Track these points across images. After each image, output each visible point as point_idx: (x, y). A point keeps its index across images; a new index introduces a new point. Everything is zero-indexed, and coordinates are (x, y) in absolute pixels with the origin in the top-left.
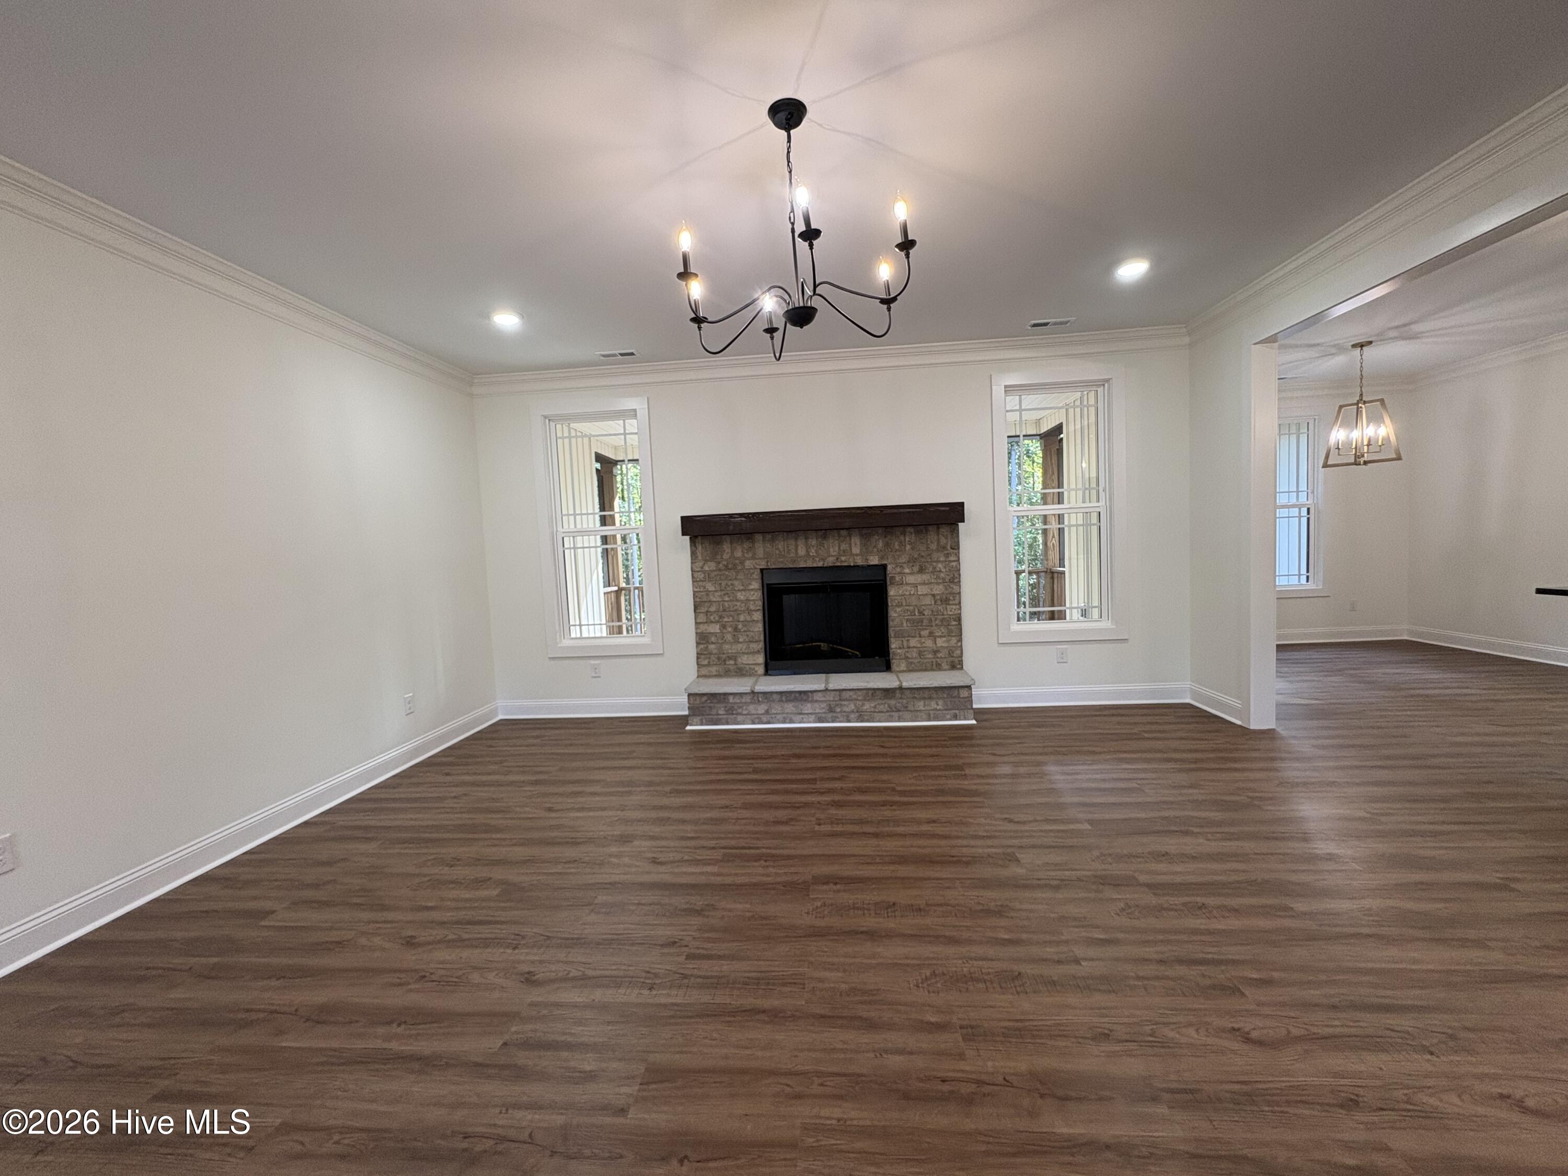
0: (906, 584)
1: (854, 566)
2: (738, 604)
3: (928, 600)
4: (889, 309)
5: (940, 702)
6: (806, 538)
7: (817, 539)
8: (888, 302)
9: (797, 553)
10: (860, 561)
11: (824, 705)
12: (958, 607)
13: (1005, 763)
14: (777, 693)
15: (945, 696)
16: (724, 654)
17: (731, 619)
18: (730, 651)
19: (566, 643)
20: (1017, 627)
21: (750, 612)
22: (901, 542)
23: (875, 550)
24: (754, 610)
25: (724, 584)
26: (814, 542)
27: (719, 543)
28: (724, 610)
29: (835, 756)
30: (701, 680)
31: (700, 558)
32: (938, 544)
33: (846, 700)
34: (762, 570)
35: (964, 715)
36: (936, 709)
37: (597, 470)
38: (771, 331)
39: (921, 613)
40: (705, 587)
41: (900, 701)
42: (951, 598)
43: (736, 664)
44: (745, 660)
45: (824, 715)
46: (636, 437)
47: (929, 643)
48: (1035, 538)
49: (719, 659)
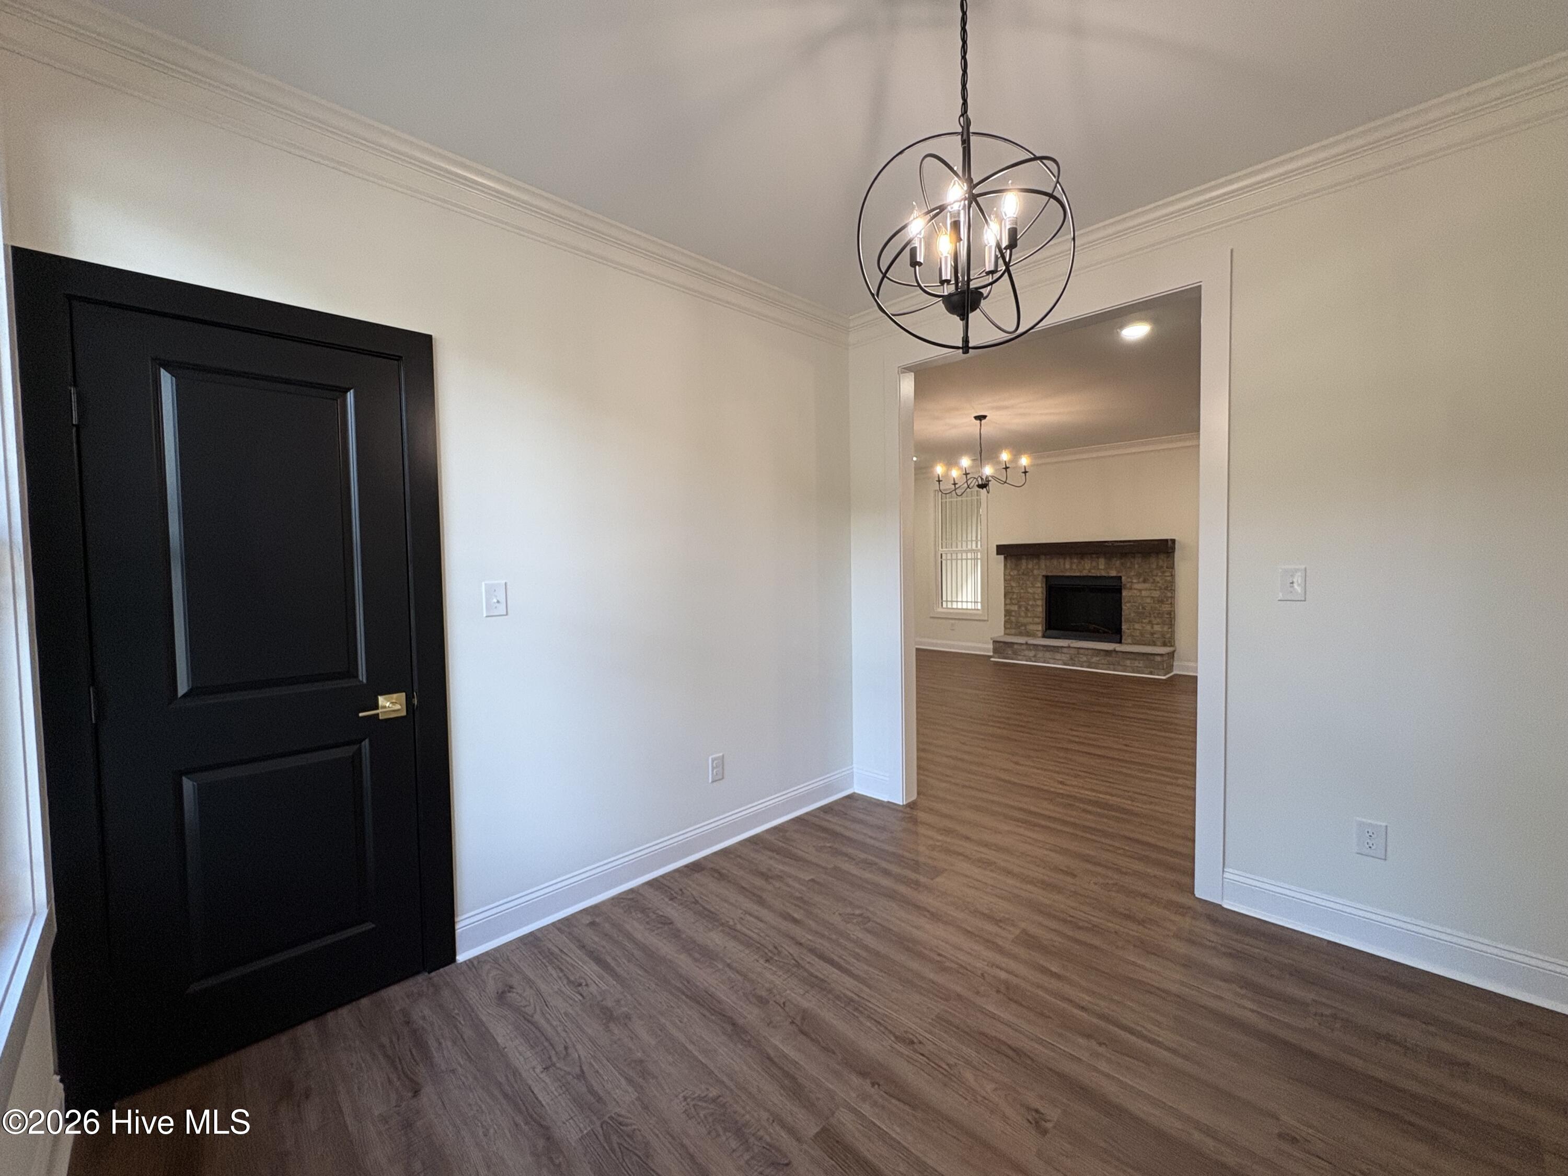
0: (1134, 589)
1: (1100, 577)
2: (1030, 595)
3: (1149, 601)
5: (1142, 663)
6: (1071, 559)
7: (1077, 559)
9: (1064, 567)
10: (1104, 574)
11: (1068, 656)
12: (1171, 607)
14: (1044, 646)
15: (1146, 659)
16: (1019, 623)
17: (1024, 603)
18: (1023, 622)
19: (940, 610)
21: (1035, 600)
22: (1131, 563)
23: (1114, 567)
24: (1038, 599)
25: (1021, 582)
26: (1075, 561)
27: (1020, 559)
28: (1021, 598)
30: (1004, 634)
31: (1008, 568)
32: (1157, 565)
33: (1082, 654)
34: (1044, 576)
35: (1163, 674)
36: (1139, 667)
39: (1144, 608)
40: (1011, 584)
41: (1116, 658)
43: (1027, 628)
44: (1031, 627)
45: (1067, 662)
47: (1148, 627)
49: (1016, 623)
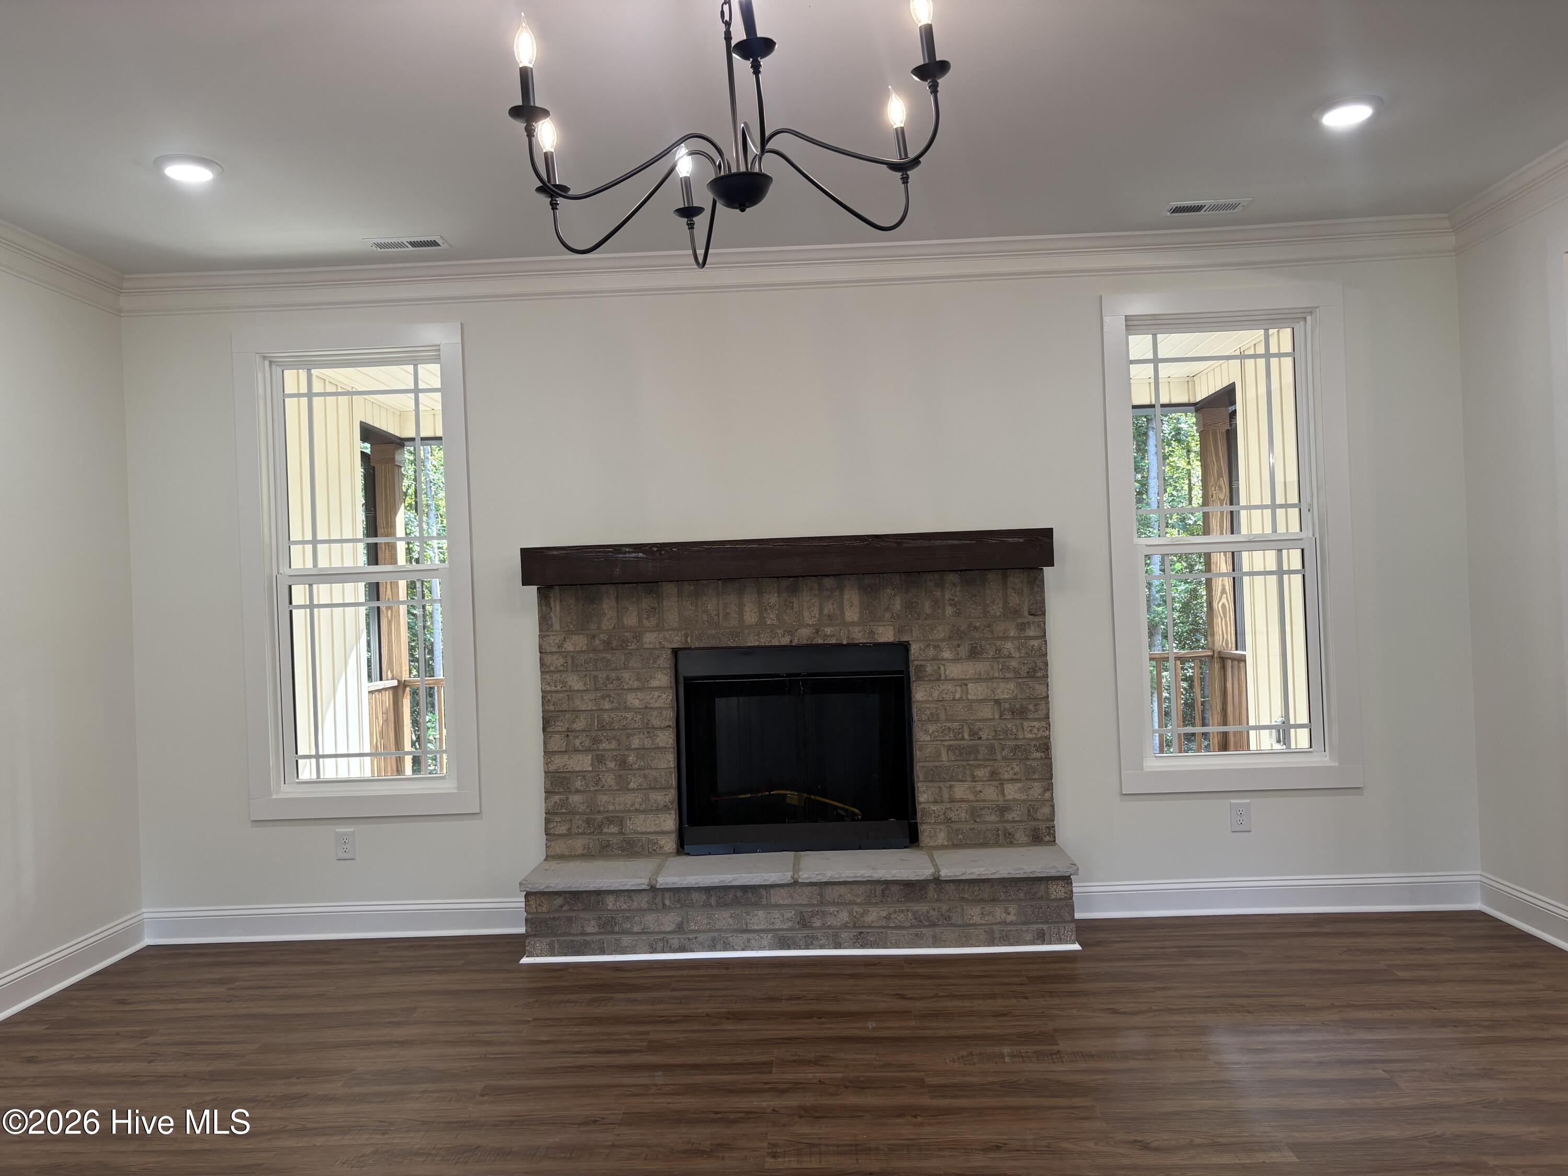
0: (946, 680)
1: (848, 645)
2: (629, 715)
3: (987, 711)
4: (905, 180)
5: (1013, 909)
6: (760, 593)
7: (779, 592)
8: (903, 168)
9: (741, 620)
10: (859, 636)
11: (789, 914)
12: (1043, 724)
13: (1134, 1028)
14: (700, 889)
15: (1022, 896)
16: (599, 812)
17: (614, 745)
18: (611, 808)
19: (287, 791)
20: (1155, 763)
21: (650, 730)
22: (936, 602)
23: (888, 615)
24: (660, 728)
25: (602, 675)
26: (774, 599)
27: (594, 599)
28: (602, 728)
29: (809, 1015)
30: (554, 865)
31: (557, 626)
32: (1004, 606)
33: (834, 903)
34: (675, 652)
35: (1058, 933)
36: (1004, 923)
37: (363, 454)
38: (689, 213)
39: (974, 734)
40: (564, 684)
41: (936, 905)
42: (1031, 707)
43: (621, 833)
44: (639, 824)
45: (789, 934)
46: (438, 396)
47: (990, 793)
48: (1195, 590)
49: (588, 822)
